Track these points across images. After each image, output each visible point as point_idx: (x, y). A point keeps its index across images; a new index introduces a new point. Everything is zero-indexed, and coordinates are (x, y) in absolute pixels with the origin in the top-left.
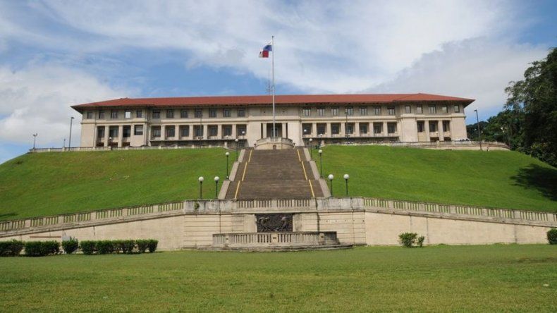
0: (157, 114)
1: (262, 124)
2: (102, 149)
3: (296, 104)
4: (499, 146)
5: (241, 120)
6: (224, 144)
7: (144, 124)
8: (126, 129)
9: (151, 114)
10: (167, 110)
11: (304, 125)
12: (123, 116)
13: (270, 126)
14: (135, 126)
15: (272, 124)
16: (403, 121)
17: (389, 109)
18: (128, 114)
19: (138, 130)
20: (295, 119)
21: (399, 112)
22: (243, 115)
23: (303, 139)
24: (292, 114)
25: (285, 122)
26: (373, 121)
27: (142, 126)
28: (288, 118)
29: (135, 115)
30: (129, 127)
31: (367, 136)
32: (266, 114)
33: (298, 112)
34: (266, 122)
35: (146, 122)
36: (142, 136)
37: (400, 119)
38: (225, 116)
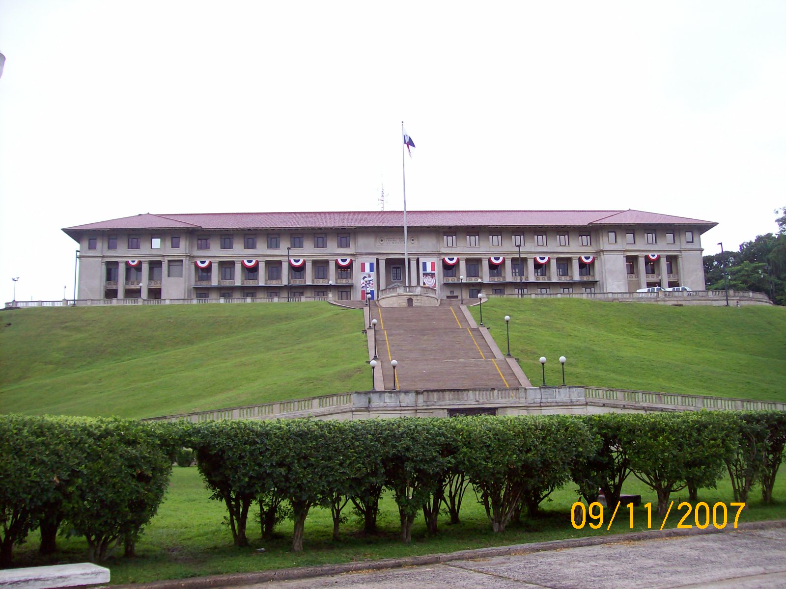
0: (204, 242)
1: (378, 261)
2: (114, 302)
3: (433, 227)
4: (756, 300)
5: (344, 253)
7: (183, 258)
8: (155, 266)
9: (195, 242)
10: (221, 236)
12: (148, 245)
13: (390, 263)
14: (169, 261)
15: (393, 259)
16: (606, 257)
17: (581, 236)
18: (156, 243)
19: (175, 269)
20: (429, 251)
21: (597, 241)
22: (347, 246)
23: (445, 284)
24: (427, 244)
25: (416, 257)
26: (556, 256)
27: (182, 261)
28: (420, 251)
29: (169, 244)
30: (159, 264)
31: (546, 279)
32: (385, 242)
33: (436, 240)
34: (385, 257)
35: (187, 256)
36: (182, 280)
37: (599, 253)
38: (317, 246)
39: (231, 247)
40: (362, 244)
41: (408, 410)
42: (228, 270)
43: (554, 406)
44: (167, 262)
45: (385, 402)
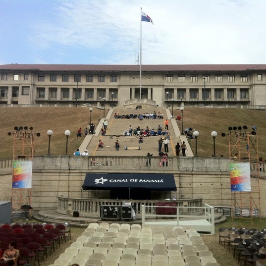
0: (41, 78)
1: (131, 89)
3: (161, 71)
5: (113, 85)
6: (97, 103)
7: (30, 86)
8: (15, 89)
9: (37, 78)
10: (51, 74)
11: (166, 90)
12: (12, 78)
13: (137, 91)
14: (23, 87)
15: (139, 88)
16: (255, 88)
17: (241, 77)
18: (16, 77)
19: (25, 91)
20: (158, 84)
21: (251, 79)
22: (116, 81)
23: (165, 102)
24: (157, 80)
25: (151, 87)
26: (227, 87)
27: (29, 87)
28: (153, 84)
29: (22, 78)
30: (17, 88)
31: (221, 100)
32: (135, 80)
33: (161, 79)
34: (135, 87)
35: (32, 84)
36: (29, 97)
37: (252, 86)
38: (100, 81)
39: (55, 81)
40: (123, 80)
41: (76, 173)
42: (54, 93)
43: (204, 175)
44: (21, 87)
45: (56, 166)
